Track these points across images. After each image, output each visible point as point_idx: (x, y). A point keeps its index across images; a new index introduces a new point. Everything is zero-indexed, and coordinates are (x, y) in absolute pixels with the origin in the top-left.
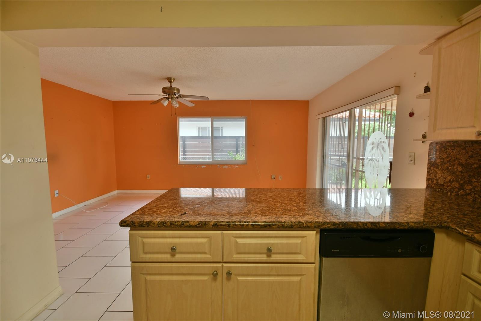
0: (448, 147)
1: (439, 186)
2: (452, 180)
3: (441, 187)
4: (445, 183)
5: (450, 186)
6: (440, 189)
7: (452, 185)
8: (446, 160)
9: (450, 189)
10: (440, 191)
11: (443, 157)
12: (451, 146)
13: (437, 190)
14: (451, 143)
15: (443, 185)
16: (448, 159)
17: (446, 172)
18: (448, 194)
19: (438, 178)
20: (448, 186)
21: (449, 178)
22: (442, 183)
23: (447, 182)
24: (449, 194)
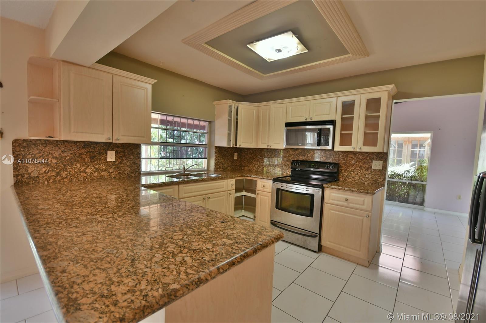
0: (38, 145)
1: (33, 179)
2: (47, 171)
3: (36, 179)
4: (39, 175)
5: (46, 176)
6: (34, 182)
7: (48, 175)
8: (37, 155)
9: (46, 178)
10: (35, 182)
11: (33, 153)
12: (42, 144)
13: (31, 183)
14: (42, 141)
15: (38, 177)
16: (40, 155)
17: (39, 165)
18: (44, 183)
19: (30, 172)
20: (43, 177)
21: (44, 170)
22: (36, 176)
23: (42, 174)
24: (46, 182)
